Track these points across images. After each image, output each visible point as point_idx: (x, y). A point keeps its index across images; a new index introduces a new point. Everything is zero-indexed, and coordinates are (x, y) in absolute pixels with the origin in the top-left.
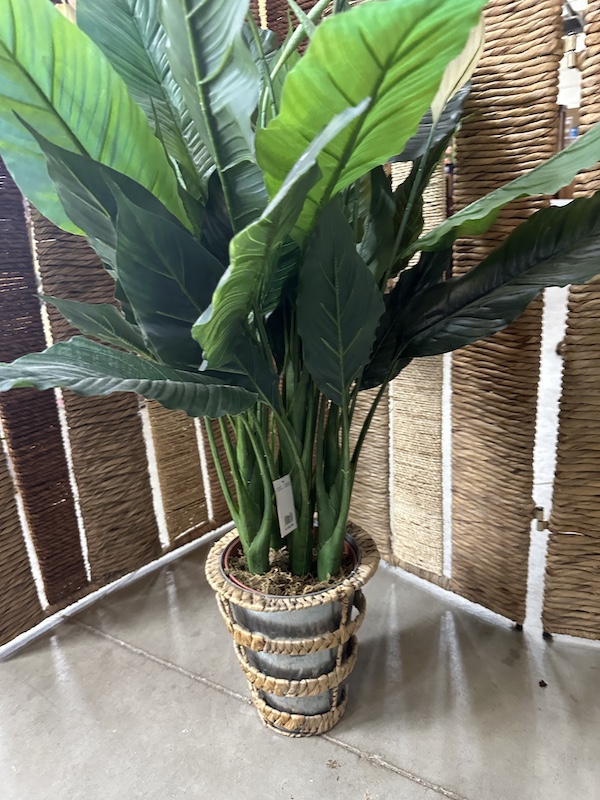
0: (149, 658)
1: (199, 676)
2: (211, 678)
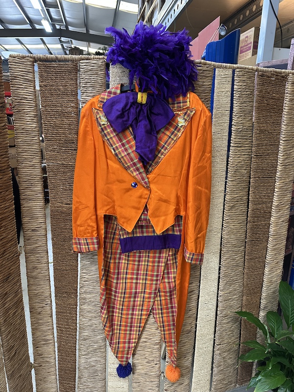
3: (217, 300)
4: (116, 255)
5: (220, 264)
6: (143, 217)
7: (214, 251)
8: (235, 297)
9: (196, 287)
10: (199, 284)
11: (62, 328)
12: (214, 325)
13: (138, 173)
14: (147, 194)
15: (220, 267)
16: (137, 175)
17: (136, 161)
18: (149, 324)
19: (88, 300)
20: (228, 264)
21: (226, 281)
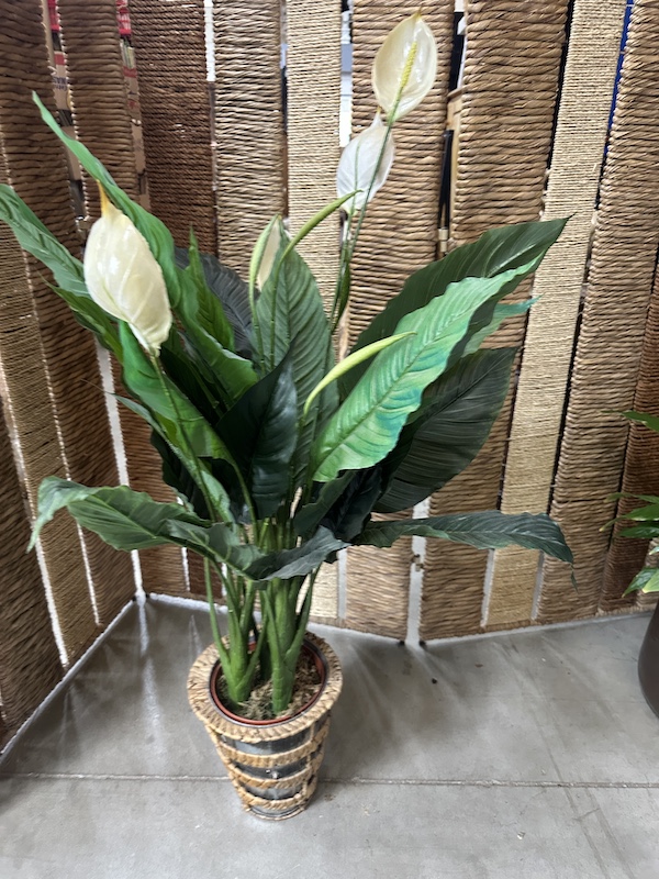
0: (120, 780)
1: (179, 775)
2: (191, 773)
8: (617, 376)
10: (522, 331)
20: (608, 278)
21: (597, 329)
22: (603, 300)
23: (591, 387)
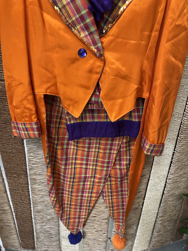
3: (166, 182)
4: (64, 140)
5: (174, 150)
6: (93, 99)
7: (171, 138)
8: (184, 179)
9: (148, 172)
10: (150, 169)
11: (16, 202)
12: (159, 203)
13: (87, 33)
14: (99, 67)
15: (174, 153)
16: (86, 36)
17: (84, 12)
18: (99, 204)
19: (38, 181)
20: (183, 150)
21: (178, 166)
22: (180, 157)
23: (174, 184)
